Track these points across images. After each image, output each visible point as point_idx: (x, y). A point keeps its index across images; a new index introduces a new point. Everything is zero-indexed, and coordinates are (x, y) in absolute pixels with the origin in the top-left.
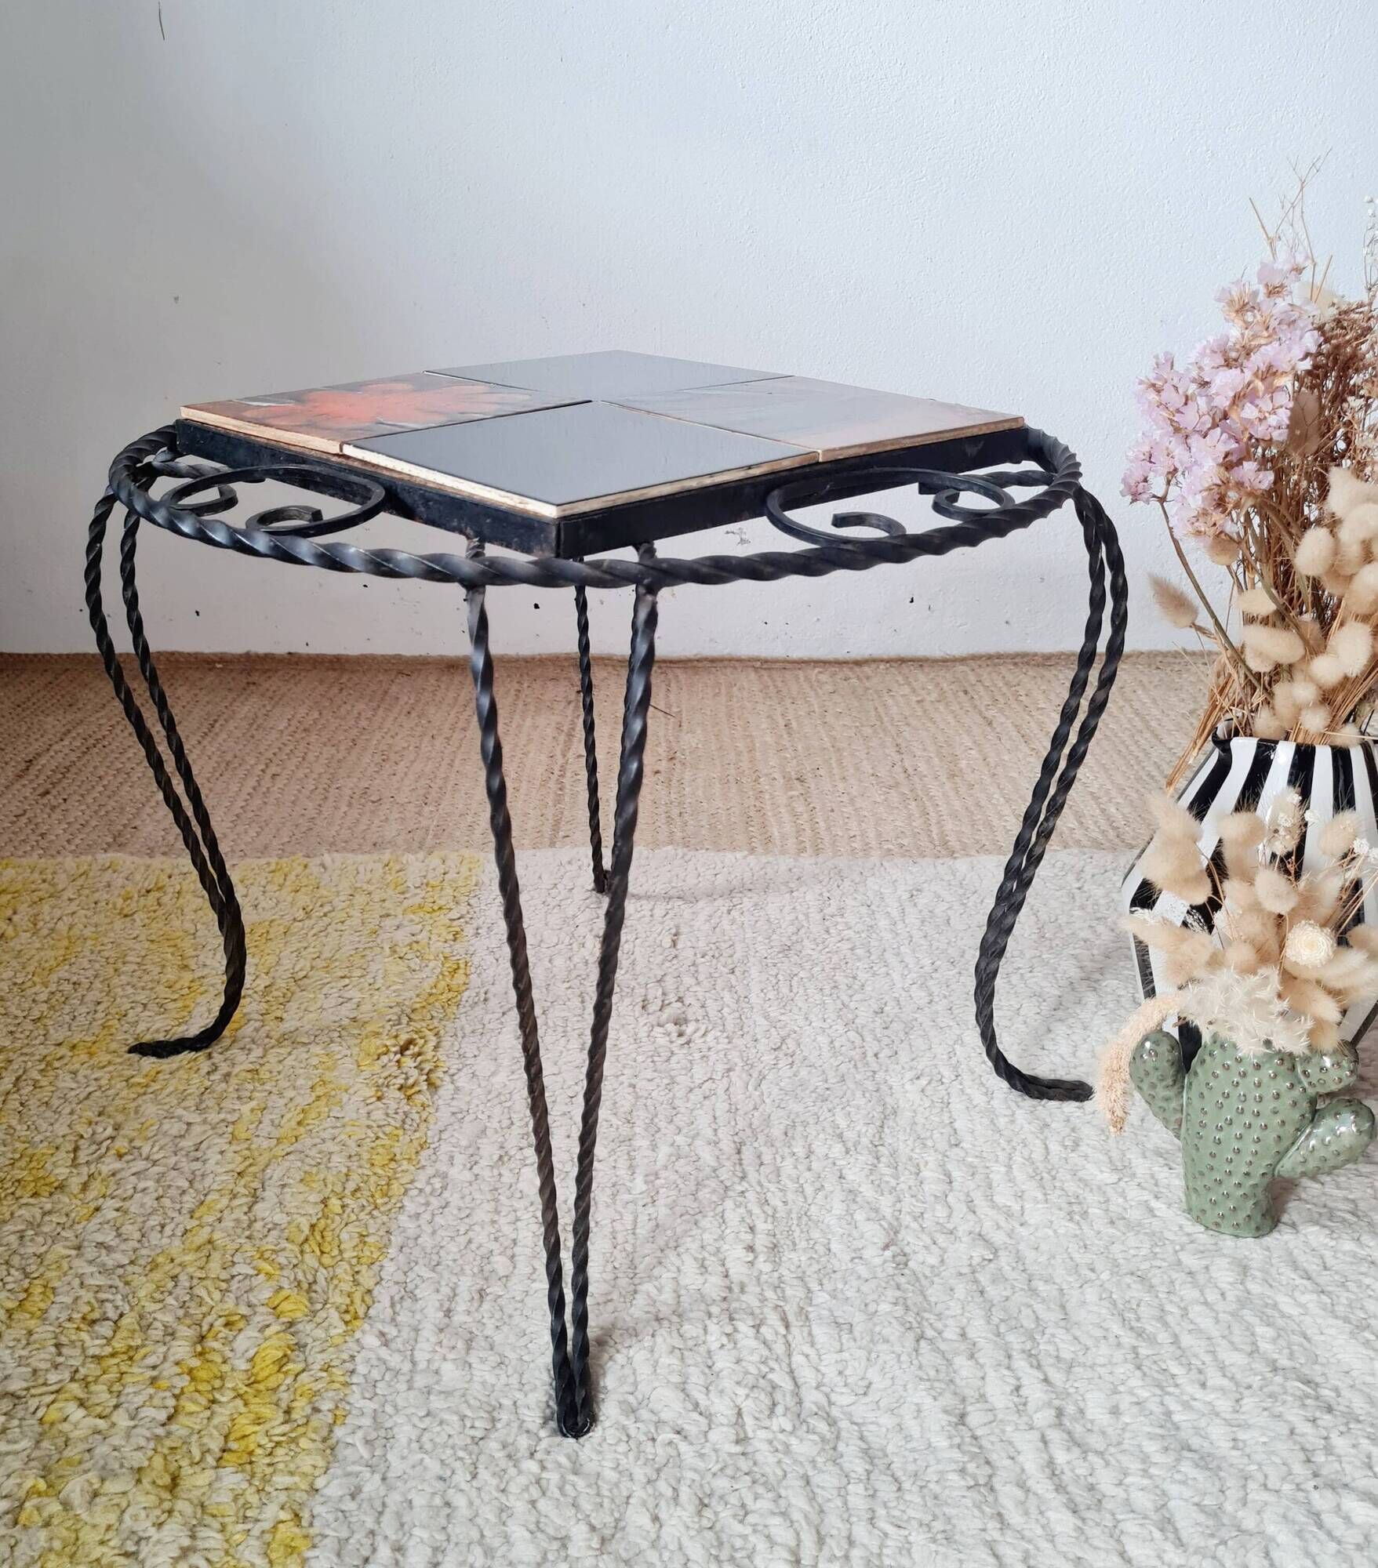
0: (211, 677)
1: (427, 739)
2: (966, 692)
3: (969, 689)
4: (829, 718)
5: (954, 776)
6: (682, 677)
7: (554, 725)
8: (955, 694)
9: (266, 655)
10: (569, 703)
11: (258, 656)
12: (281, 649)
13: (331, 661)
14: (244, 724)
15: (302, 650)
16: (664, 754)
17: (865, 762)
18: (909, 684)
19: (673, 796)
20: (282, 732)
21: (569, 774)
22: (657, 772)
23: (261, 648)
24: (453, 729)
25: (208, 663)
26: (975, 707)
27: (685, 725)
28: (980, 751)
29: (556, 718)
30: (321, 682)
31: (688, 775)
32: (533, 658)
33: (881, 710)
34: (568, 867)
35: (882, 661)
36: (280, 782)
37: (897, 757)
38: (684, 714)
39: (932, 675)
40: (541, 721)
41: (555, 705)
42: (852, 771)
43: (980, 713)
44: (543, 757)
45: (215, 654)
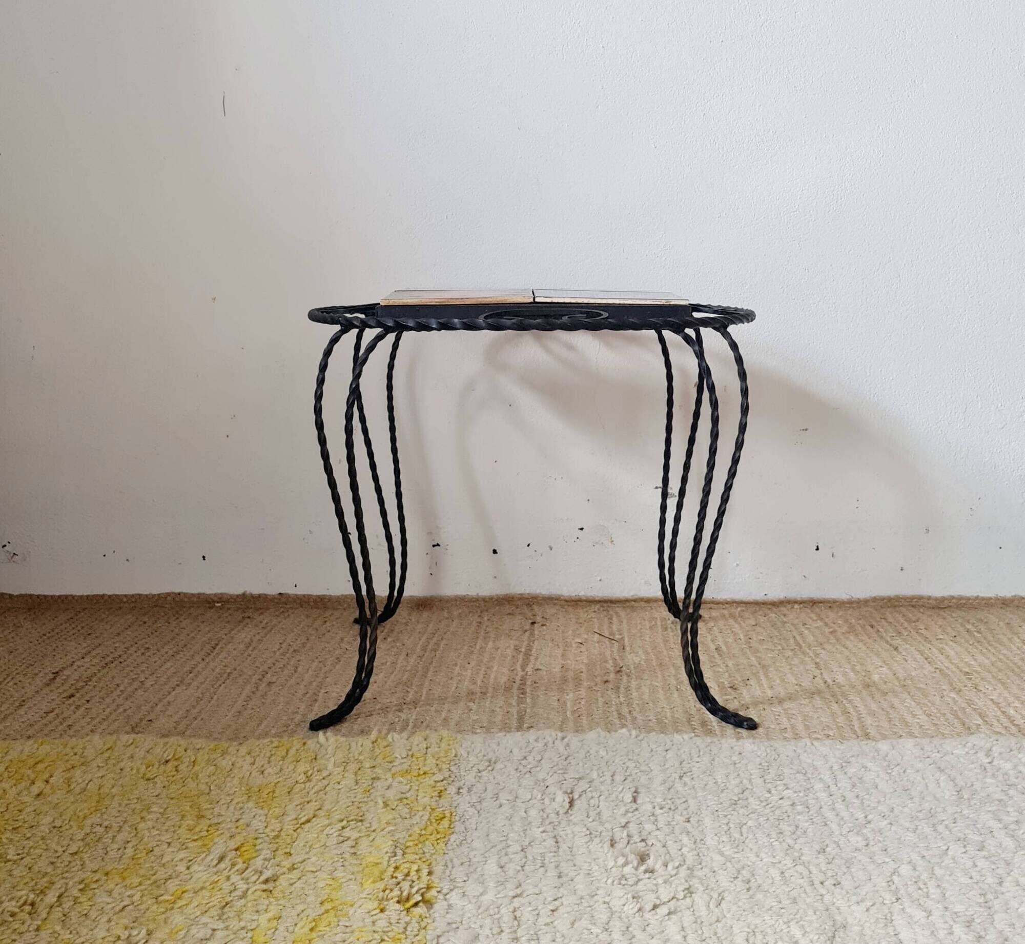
0: (210, 614)
1: (402, 657)
2: (872, 627)
3: (874, 623)
4: (754, 644)
5: (868, 686)
6: (623, 614)
7: (512, 647)
8: (863, 627)
9: (260, 596)
10: (526, 631)
11: (252, 596)
12: (272, 591)
13: (315, 601)
14: (242, 646)
15: (291, 591)
16: (612, 669)
17: (789, 675)
18: (822, 619)
19: (622, 699)
20: (275, 652)
21: (529, 683)
22: (606, 681)
23: (255, 589)
24: (424, 649)
25: (209, 603)
26: (882, 637)
27: (628, 648)
28: (890, 669)
29: (513, 643)
30: (307, 616)
31: (634, 684)
32: (491, 598)
33: (798, 638)
34: (536, 744)
35: (795, 602)
36: (275, 688)
37: (817, 672)
38: (626, 639)
39: (840, 613)
40: (502, 643)
41: (513, 633)
42: (778, 681)
43: (887, 642)
44: (505, 670)
45: (215, 595)
